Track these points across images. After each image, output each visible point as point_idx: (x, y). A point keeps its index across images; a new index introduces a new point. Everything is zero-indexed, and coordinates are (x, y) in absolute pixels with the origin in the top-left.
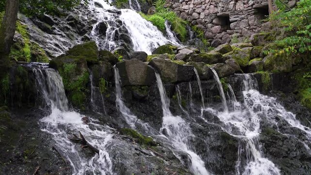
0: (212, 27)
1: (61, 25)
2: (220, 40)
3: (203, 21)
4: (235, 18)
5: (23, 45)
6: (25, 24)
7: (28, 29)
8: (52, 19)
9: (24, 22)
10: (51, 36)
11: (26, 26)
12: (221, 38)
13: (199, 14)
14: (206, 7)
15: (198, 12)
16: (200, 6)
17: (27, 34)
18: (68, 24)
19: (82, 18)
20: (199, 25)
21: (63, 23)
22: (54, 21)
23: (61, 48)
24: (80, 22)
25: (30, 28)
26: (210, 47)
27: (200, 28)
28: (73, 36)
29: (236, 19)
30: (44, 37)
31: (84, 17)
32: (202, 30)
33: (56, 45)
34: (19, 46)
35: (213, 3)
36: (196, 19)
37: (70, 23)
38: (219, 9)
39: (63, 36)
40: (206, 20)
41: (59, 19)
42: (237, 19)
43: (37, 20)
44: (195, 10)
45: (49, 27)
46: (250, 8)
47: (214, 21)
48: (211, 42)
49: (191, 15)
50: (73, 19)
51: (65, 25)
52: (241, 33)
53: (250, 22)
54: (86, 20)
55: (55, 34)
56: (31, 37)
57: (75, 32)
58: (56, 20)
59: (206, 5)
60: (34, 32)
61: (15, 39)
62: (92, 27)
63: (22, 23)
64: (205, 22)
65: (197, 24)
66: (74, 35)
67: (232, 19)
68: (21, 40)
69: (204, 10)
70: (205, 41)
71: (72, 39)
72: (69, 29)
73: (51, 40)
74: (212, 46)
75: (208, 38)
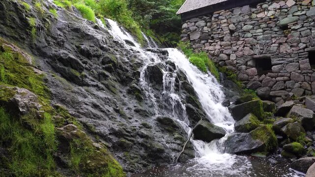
0: (246, 69)
1: (94, 71)
2: (259, 83)
3: (235, 62)
4: (279, 60)
5: (40, 119)
6: (40, 72)
7: (46, 81)
8: (80, 62)
9: (39, 68)
10: (83, 89)
11: (42, 75)
12: (261, 81)
13: (229, 55)
14: (238, 49)
15: (227, 53)
16: (229, 47)
17: (45, 89)
18: (103, 68)
19: (121, 59)
20: (229, 67)
21: (96, 68)
22: (84, 65)
23: (103, 111)
24: (120, 66)
25: (49, 79)
26: (246, 89)
27: (231, 70)
28: (114, 87)
29: (280, 62)
30: (72, 92)
31: (124, 59)
32: (233, 71)
33: (95, 106)
34: (32, 122)
35: (249, 45)
36: (224, 61)
37: (106, 68)
38: (257, 51)
39: (99, 89)
40: (238, 62)
41: (89, 62)
42: (282, 62)
43: (58, 65)
44: (222, 51)
45: (78, 74)
46: (302, 51)
47: (249, 63)
48: (246, 84)
49: (218, 56)
50: (110, 61)
51: (101, 71)
52: (289, 77)
53: (302, 66)
54: (127, 63)
55: (88, 85)
56: (52, 96)
57: (115, 81)
58: (85, 63)
59: (238, 47)
60: (57, 86)
61: (23, 107)
62: (139, 73)
63: (36, 70)
64: (237, 63)
65: (225, 65)
66: (116, 86)
67: (274, 61)
68: (36, 108)
69: (235, 51)
70: (239, 83)
71: (115, 92)
72: (108, 76)
73: (85, 97)
74: (248, 89)
75: (242, 80)
